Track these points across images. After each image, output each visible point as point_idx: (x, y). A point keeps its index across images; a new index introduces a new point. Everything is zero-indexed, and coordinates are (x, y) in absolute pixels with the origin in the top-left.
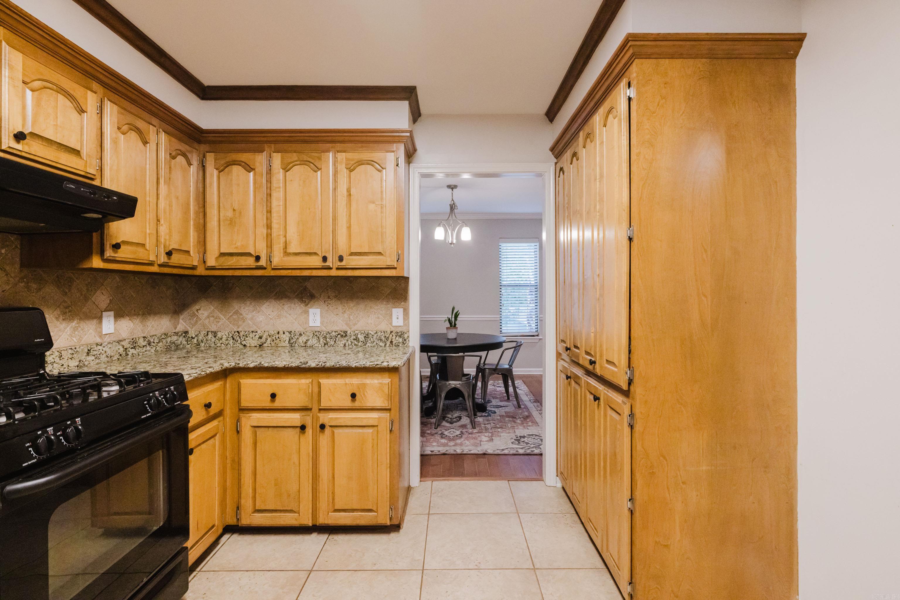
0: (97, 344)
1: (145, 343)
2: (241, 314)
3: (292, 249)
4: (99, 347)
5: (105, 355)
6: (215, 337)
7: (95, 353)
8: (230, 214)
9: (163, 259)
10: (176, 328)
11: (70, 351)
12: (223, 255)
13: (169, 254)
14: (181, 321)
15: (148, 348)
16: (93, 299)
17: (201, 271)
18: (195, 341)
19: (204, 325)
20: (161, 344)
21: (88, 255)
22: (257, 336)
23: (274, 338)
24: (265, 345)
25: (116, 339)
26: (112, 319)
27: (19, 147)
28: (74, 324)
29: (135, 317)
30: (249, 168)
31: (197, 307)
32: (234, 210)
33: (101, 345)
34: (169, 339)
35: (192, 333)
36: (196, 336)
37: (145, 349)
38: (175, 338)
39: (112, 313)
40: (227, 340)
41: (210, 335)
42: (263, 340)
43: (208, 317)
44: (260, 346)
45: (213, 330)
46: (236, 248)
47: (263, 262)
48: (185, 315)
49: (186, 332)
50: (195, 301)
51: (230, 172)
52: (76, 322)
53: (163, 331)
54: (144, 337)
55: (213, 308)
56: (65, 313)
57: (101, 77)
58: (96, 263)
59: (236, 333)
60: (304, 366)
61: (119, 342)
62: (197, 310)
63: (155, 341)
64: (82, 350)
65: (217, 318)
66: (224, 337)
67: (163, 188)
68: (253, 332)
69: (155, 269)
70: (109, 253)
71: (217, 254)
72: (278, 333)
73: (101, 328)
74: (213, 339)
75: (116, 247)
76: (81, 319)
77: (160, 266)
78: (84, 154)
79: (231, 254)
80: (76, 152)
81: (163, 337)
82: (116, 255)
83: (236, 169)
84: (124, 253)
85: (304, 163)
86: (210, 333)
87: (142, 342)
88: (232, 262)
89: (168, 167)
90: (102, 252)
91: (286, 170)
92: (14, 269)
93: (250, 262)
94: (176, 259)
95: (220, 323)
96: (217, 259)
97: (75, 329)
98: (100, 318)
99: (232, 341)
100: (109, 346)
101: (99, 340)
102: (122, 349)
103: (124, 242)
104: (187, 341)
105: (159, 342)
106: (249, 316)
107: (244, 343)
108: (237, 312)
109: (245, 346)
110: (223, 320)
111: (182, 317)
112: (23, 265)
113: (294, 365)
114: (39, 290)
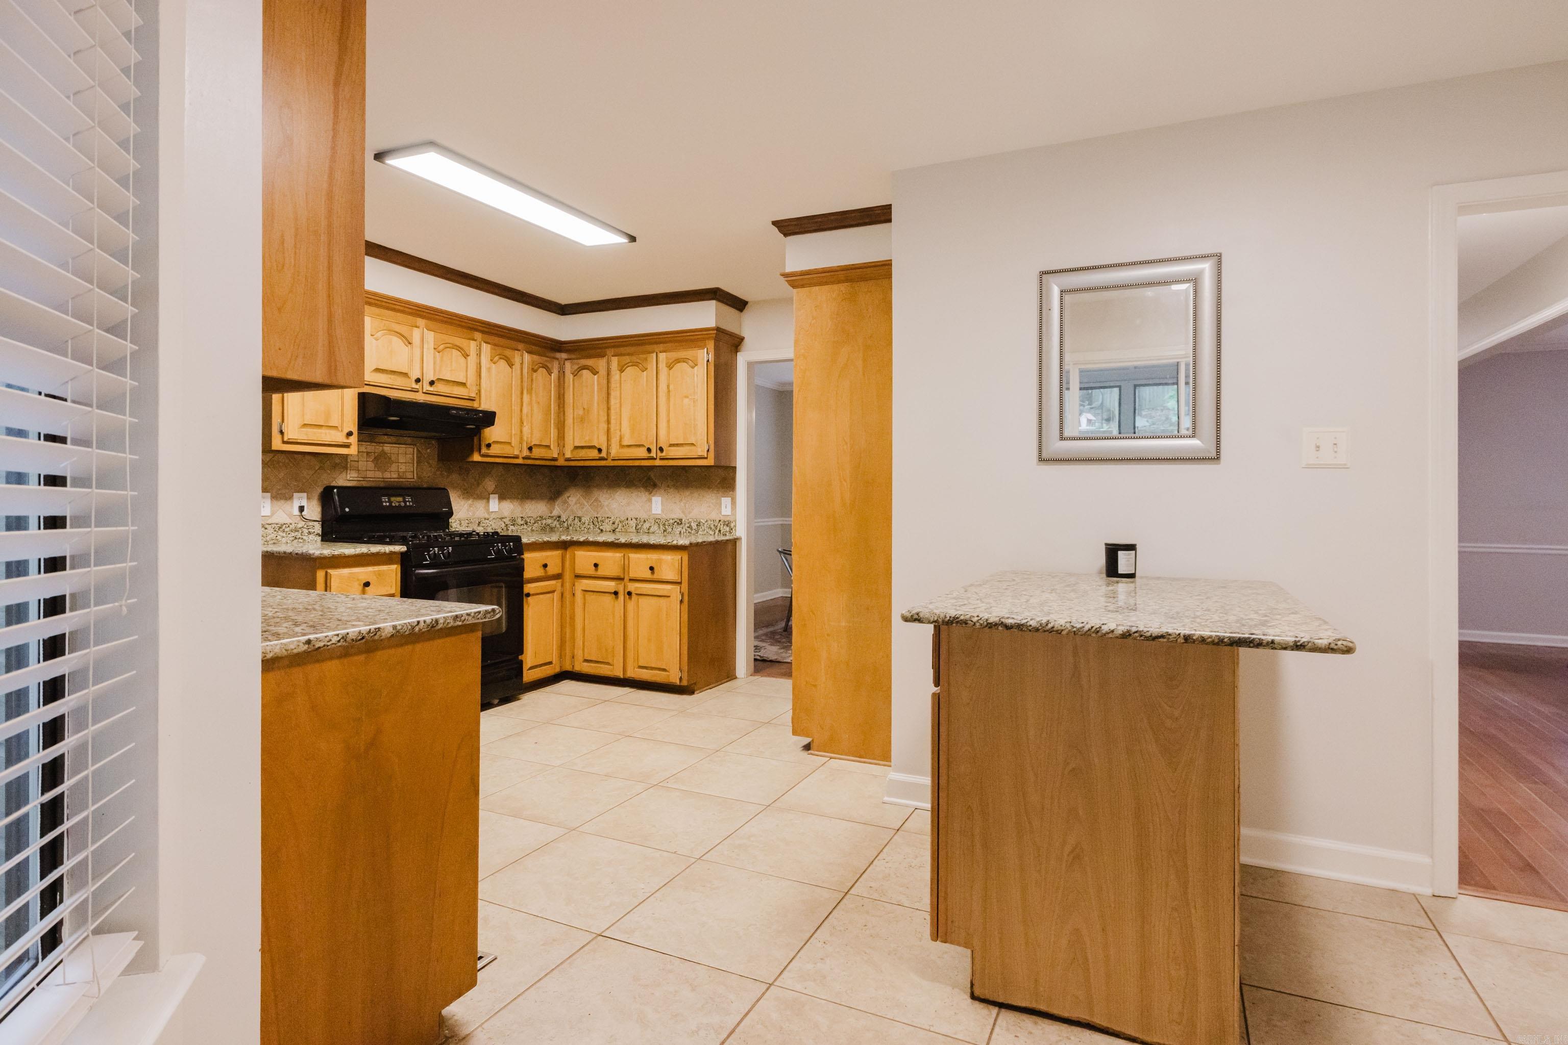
0: (485, 519)
1: (523, 522)
2: (600, 502)
3: (625, 443)
4: (486, 521)
5: (491, 527)
6: (580, 521)
7: (483, 525)
8: (581, 412)
9: (526, 453)
10: (551, 513)
11: (467, 521)
12: (576, 448)
13: (530, 449)
14: (556, 507)
15: (525, 527)
16: (483, 484)
17: (561, 462)
18: (565, 525)
19: (572, 510)
20: (536, 524)
21: (471, 452)
22: (611, 522)
23: (624, 524)
24: (617, 530)
25: (500, 517)
26: (497, 501)
27: (431, 389)
28: (470, 502)
29: (516, 500)
30: (595, 372)
31: (568, 495)
32: (584, 409)
33: (488, 519)
34: (544, 522)
35: (563, 518)
36: (566, 520)
37: (522, 527)
38: (549, 521)
39: (497, 495)
40: (589, 525)
41: (577, 520)
42: (615, 526)
43: (576, 503)
44: (614, 531)
45: (579, 515)
46: (585, 442)
47: (604, 454)
48: (559, 502)
49: (559, 517)
50: (566, 489)
51: (582, 375)
52: (471, 500)
53: (539, 514)
54: (522, 517)
55: (579, 495)
56: (464, 494)
57: (480, 328)
58: (476, 457)
59: (596, 519)
60: (617, 541)
61: (502, 518)
62: (568, 497)
63: (532, 522)
64: (475, 522)
65: (582, 504)
66: (587, 521)
67: (526, 397)
68: (608, 518)
69: (520, 461)
70: (484, 450)
71: (572, 448)
72: (627, 519)
73: (489, 506)
74: (579, 523)
75: (489, 446)
76: (474, 498)
77: (524, 458)
78: (468, 385)
79: (582, 447)
80: (463, 384)
81: (538, 519)
82: (488, 452)
83: (585, 373)
84: (495, 450)
85: (635, 364)
86: (576, 518)
87: (520, 521)
88: (583, 454)
89: (530, 379)
90: (480, 450)
91: (622, 371)
92: (434, 462)
93: (594, 454)
94: (537, 453)
95: (585, 509)
96: (572, 451)
97: (470, 506)
98: (488, 499)
99: (592, 525)
100: (494, 521)
101: (487, 516)
102: (504, 525)
103: (494, 442)
104: (560, 524)
105: (535, 523)
106: (606, 503)
107: (601, 527)
108: (596, 500)
109: (602, 530)
110: (587, 506)
111: (556, 504)
112: (439, 460)
113: (610, 540)
114: (448, 476)
